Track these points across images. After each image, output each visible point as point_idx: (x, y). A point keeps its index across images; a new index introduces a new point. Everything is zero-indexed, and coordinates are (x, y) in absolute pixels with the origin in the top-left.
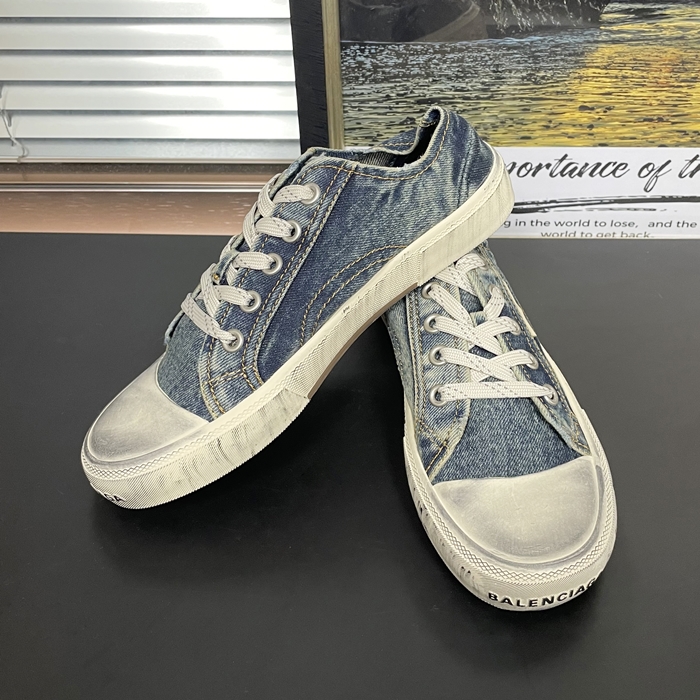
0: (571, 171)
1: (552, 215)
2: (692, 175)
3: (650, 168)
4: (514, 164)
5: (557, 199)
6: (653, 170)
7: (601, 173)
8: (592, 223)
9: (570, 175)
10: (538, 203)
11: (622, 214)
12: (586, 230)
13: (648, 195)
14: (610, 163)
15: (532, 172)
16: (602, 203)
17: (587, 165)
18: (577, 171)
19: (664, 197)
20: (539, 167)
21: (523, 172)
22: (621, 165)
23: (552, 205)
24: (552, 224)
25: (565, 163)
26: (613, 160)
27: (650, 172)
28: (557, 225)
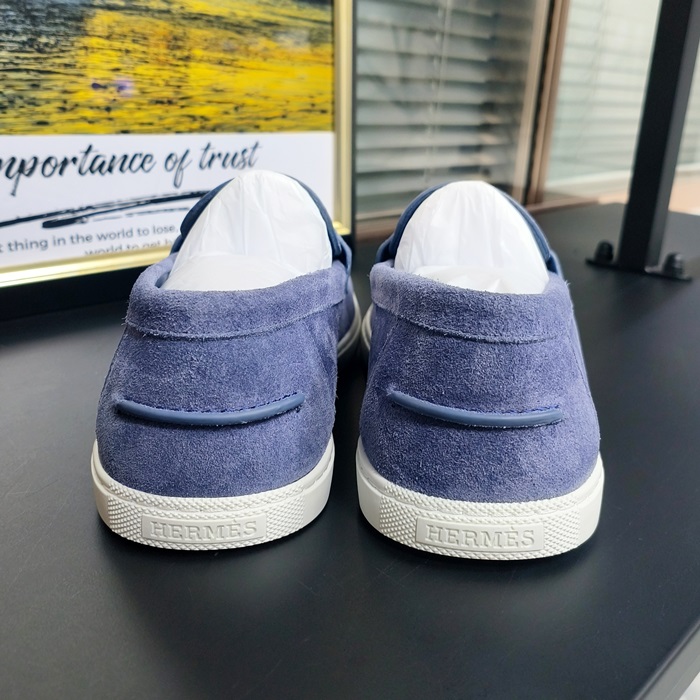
0: (100, 167)
1: (92, 226)
2: (210, 163)
3: (174, 158)
4: (36, 159)
5: (93, 204)
6: (177, 161)
7: (130, 167)
8: (135, 233)
9: (100, 171)
10: (73, 212)
12: (131, 241)
13: (179, 192)
14: (135, 156)
15: (58, 169)
16: (139, 204)
17: (114, 157)
18: (106, 167)
19: (192, 193)
20: (65, 162)
21: (48, 169)
22: (147, 156)
23: (90, 212)
24: (95, 239)
25: (91, 156)
26: (138, 151)
27: (175, 163)
28: (100, 239)
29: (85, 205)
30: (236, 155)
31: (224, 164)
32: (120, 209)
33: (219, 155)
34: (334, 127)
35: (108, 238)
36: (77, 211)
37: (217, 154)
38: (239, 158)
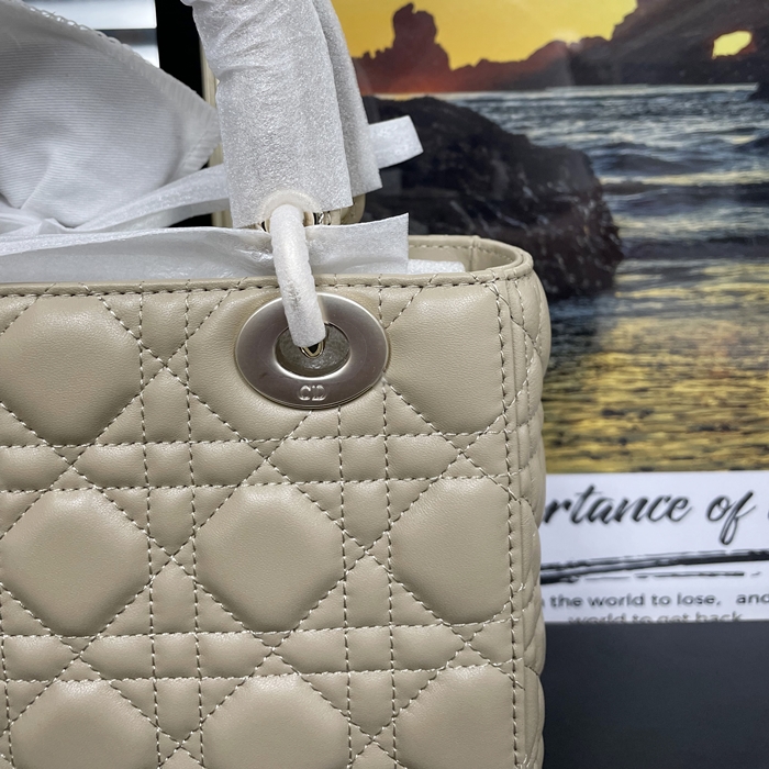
0: (603, 514)
1: (584, 588)
3: (724, 504)
5: (587, 558)
6: (728, 508)
7: (649, 514)
8: (648, 601)
9: (603, 519)
10: (558, 567)
11: (693, 584)
12: (640, 612)
13: (729, 550)
14: (660, 499)
15: (543, 516)
16: (658, 563)
17: (626, 502)
19: (752, 552)
20: (554, 508)
22: (678, 501)
23: (582, 569)
24: (586, 604)
25: (592, 500)
26: (665, 494)
28: (593, 604)
29: (576, 559)
32: (629, 569)
35: (605, 604)
36: (565, 567)
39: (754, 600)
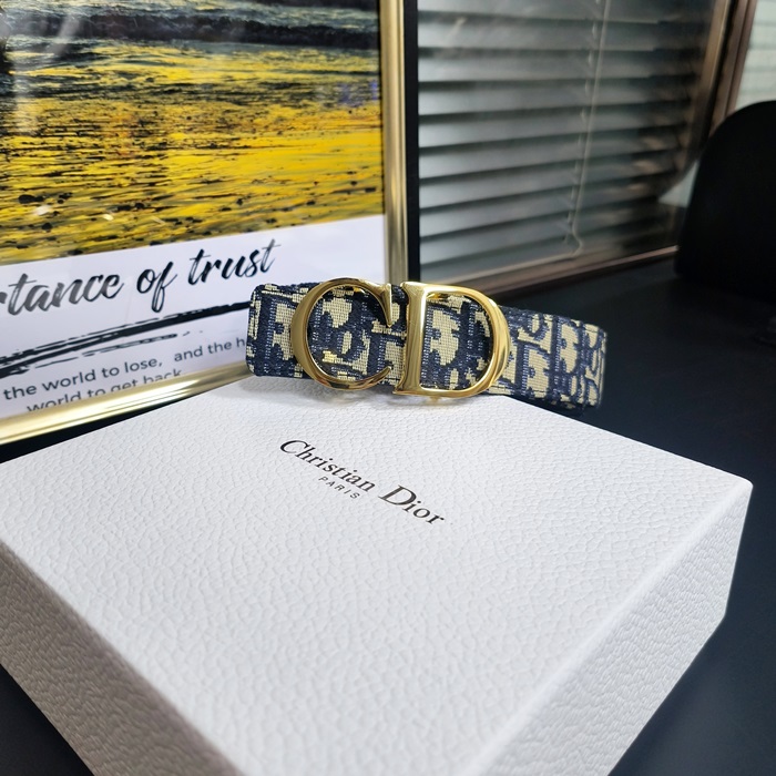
0: (40, 300)
1: (35, 375)
2: (204, 277)
3: (150, 276)
5: (33, 346)
6: (154, 279)
7: (85, 295)
8: (99, 374)
9: (41, 307)
10: (5, 361)
11: (136, 352)
12: (93, 386)
13: (161, 316)
14: (93, 279)
16: (101, 339)
17: (61, 286)
18: (50, 299)
19: (180, 315)
22: (109, 278)
23: (29, 358)
24: (40, 389)
25: (26, 289)
27: (152, 282)
28: (47, 389)
29: (21, 351)
30: (243, 259)
31: (224, 275)
32: (75, 349)
33: (218, 264)
34: (385, 207)
35: (59, 386)
36: (12, 359)
37: (213, 262)
38: (247, 263)
39: (188, 355)
